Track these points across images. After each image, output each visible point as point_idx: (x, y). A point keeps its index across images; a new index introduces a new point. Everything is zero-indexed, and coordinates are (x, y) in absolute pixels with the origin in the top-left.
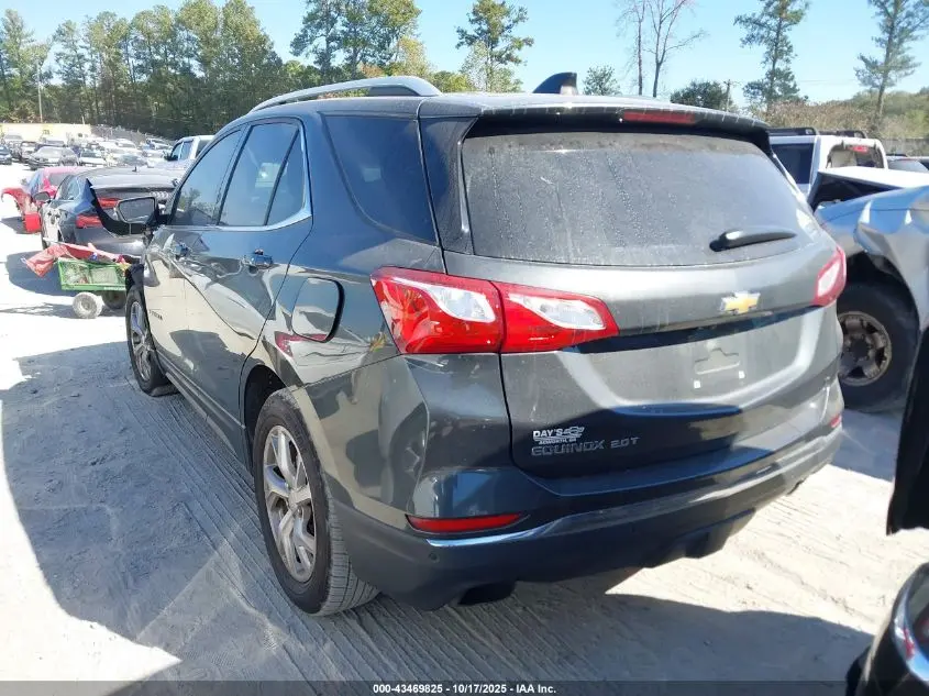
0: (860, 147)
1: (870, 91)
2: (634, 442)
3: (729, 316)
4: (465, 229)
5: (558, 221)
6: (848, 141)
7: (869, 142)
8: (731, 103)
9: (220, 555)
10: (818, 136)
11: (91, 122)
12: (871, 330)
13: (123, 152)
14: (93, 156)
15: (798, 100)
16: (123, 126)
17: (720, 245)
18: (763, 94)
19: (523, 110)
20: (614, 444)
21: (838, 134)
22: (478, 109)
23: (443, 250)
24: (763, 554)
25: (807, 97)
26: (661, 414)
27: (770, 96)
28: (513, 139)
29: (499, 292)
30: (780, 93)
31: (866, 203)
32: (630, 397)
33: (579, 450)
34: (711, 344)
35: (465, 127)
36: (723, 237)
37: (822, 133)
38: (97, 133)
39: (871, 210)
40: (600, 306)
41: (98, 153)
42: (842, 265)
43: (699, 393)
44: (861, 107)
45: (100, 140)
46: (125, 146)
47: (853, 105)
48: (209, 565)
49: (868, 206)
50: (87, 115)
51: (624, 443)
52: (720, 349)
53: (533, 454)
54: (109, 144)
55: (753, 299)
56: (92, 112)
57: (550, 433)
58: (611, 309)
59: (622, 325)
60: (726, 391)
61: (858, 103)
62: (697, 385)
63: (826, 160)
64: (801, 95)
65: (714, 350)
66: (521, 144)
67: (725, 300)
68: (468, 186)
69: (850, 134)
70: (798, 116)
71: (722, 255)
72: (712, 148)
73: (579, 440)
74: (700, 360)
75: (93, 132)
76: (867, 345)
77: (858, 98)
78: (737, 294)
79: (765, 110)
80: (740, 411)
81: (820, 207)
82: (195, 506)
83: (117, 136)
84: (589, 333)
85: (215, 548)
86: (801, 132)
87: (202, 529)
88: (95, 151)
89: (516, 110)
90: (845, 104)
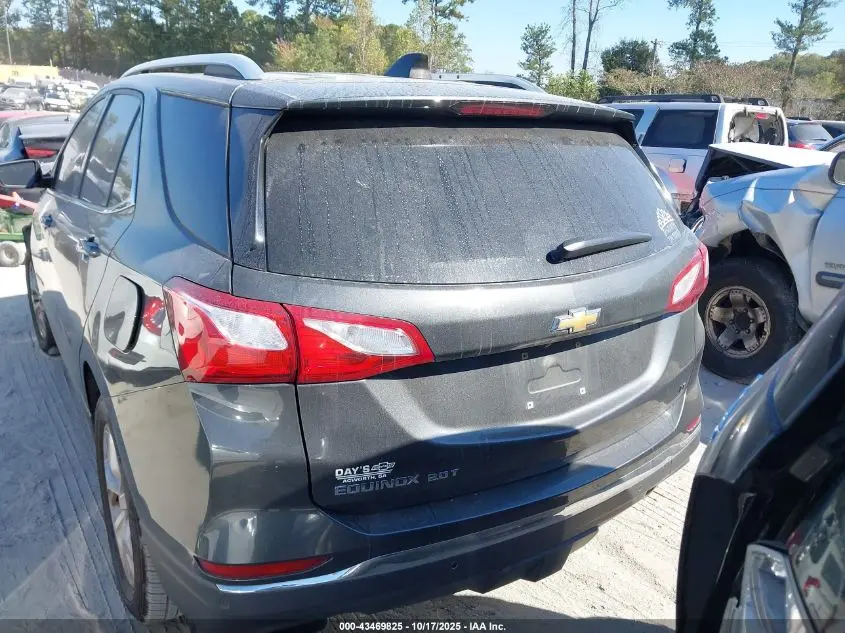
0: (761, 115)
1: (785, 54)
2: (454, 474)
3: (563, 335)
4: (260, 238)
5: (371, 232)
6: (751, 108)
7: (769, 110)
8: (657, 61)
9: (69, 543)
10: (723, 104)
11: (59, 64)
12: (753, 304)
13: (86, 94)
14: (57, 97)
15: (719, 61)
16: (88, 68)
17: (557, 256)
18: (687, 54)
19: (337, 103)
20: (432, 478)
21: (742, 101)
22: (284, 101)
23: (233, 264)
24: (621, 548)
25: (727, 58)
26: (487, 441)
27: (693, 55)
28: (329, 135)
29: (291, 316)
30: (702, 54)
31: (751, 182)
32: (452, 425)
33: (390, 486)
34: (548, 360)
35: (269, 120)
36: (561, 247)
37: (727, 101)
38: (64, 75)
39: (756, 188)
40: (413, 330)
41: (62, 94)
42: (703, 265)
43: (531, 415)
44: (776, 68)
45: (65, 82)
46: (89, 88)
47: (768, 66)
48: (54, 556)
49: (753, 185)
50: (56, 57)
51: (444, 475)
52: (558, 365)
53: (337, 493)
54: (73, 86)
55: (592, 316)
56: (59, 55)
57: (355, 471)
58: (424, 333)
59: (438, 350)
60: (563, 410)
61: (774, 64)
62: (530, 405)
63: (728, 126)
64: (721, 55)
65: (553, 366)
66: (338, 142)
67: (561, 318)
68: (268, 190)
69: (754, 102)
70: (718, 75)
71: (560, 268)
72: (566, 141)
73: (389, 477)
74: (534, 378)
75: (60, 74)
76: (749, 319)
77: (773, 59)
78: (571, 311)
79: (687, 68)
80: (576, 432)
81: (709, 182)
82: (59, 482)
83: (82, 78)
84: (400, 359)
85: (66, 534)
86: (707, 98)
87: (59, 511)
88: (58, 93)
89: (329, 104)
90: (762, 64)
